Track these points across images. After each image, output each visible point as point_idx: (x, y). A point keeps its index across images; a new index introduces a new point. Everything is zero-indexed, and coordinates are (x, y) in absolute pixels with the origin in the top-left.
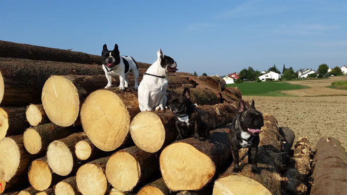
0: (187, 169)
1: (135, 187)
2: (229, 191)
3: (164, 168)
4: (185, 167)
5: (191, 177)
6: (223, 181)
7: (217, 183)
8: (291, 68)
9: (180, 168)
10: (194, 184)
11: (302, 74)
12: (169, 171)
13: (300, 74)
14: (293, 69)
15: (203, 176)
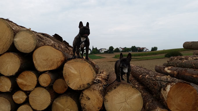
0: (49, 59)
1: (17, 72)
2: (72, 67)
3: (35, 60)
4: (48, 58)
5: (51, 63)
6: (69, 63)
7: (66, 65)
8: (96, 48)
9: (45, 59)
10: (53, 66)
11: (102, 51)
12: (38, 62)
13: (100, 51)
14: (97, 49)
15: (58, 62)
